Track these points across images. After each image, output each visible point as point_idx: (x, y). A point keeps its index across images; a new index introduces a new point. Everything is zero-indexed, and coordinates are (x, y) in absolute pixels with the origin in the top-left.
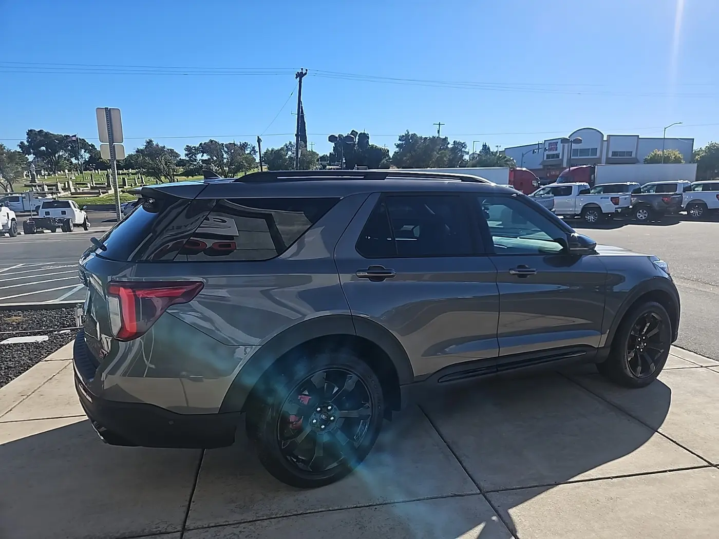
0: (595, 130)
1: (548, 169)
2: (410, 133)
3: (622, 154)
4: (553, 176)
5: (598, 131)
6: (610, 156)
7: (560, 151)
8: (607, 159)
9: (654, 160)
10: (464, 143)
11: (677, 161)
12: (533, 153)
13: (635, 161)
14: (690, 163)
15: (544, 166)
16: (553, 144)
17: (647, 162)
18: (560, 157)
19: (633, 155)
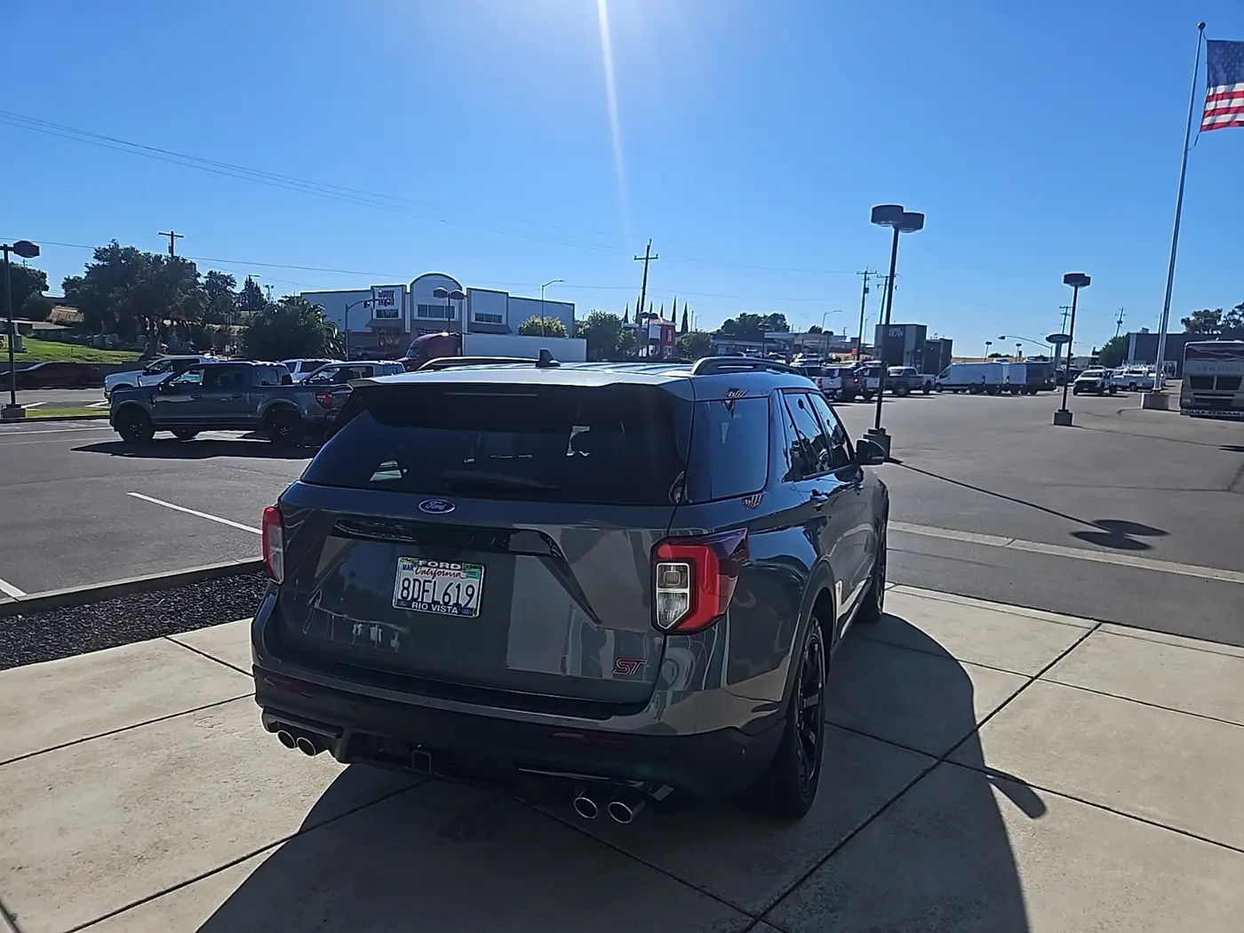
0: (451, 278)
1: (380, 334)
2: (121, 247)
3: (489, 318)
4: (390, 345)
5: (455, 281)
6: (473, 320)
7: (397, 305)
8: (470, 324)
9: (532, 331)
10: (228, 277)
11: (559, 334)
12: (365, 306)
13: (505, 331)
14: (573, 337)
15: (374, 328)
16: (387, 294)
17: (522, 332)
18: (400, 317)
19: (504, 322)
